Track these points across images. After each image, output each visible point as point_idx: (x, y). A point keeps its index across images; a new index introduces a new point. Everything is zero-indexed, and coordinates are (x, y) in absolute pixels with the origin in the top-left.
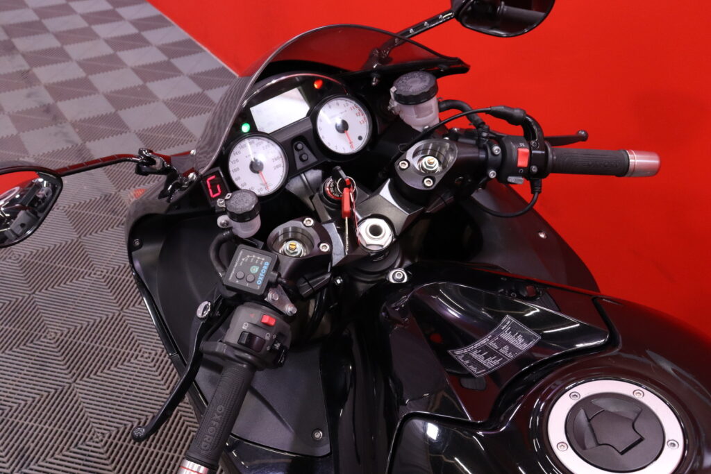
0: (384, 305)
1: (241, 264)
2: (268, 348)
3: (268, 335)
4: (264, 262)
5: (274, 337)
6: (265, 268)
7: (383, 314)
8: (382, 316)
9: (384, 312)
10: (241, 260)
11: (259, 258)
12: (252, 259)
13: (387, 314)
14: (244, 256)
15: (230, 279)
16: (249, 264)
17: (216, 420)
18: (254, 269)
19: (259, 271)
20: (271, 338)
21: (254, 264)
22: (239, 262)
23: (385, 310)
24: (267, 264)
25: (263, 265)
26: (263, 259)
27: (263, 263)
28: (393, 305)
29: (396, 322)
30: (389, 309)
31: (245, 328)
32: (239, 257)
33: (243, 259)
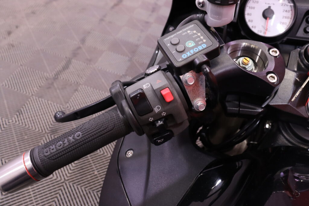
0: (289, 168)
1: (184, 34)
2: (151, 119)
3: (158, 108)
4: (204, 43)
5: (164, 114)
6: (200, 48)
7: (282, 174)
8: (279, 175)
9: (284, 172)
10: (186, 31)
11: (202, 37)
12: (196, 35)
13: (286, 177)
14: (191, 30)
15: (165, 40)
16: (189, 38)
17: (69, 141)
18: (190, 44)
19: (193, 48)
20: (160, 113)
21: (194, 40)
22: (184, 32)
23: (286, 172)
24: (204, 46)
25: (201, 45)
26: (204, 41)
27: (202, 44)
28: (297, 175)
29: (288, 188)
30: (290, 174)
31: (145, 87)
32: (187, 28)
33: (189, 32)
